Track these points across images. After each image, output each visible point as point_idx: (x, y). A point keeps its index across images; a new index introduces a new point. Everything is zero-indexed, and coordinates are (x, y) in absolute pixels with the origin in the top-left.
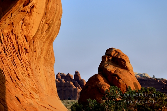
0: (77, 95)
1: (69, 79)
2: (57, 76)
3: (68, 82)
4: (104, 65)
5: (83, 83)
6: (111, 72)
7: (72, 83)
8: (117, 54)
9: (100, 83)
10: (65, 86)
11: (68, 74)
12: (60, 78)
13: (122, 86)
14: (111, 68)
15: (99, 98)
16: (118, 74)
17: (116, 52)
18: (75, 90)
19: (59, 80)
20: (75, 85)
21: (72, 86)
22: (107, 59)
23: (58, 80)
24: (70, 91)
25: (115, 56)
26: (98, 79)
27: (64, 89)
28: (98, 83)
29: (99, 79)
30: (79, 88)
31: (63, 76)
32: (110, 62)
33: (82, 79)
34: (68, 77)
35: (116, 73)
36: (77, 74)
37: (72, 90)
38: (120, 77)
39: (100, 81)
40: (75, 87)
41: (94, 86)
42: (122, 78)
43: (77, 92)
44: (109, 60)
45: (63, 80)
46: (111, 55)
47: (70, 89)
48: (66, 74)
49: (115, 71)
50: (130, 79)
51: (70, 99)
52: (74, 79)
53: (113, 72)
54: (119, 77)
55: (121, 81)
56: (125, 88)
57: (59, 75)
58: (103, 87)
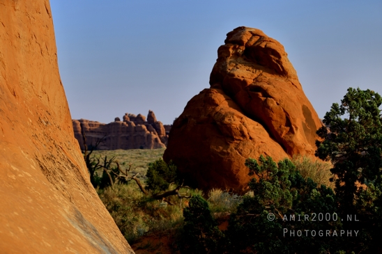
0: (151, 142)
1: (140, 121)
2: (124, 118)
3: (139, 125)
4: (225, 67)
5: (159, 126)
6: (244, 82)
7: (144, 127)
8: (256, 39)
9: (218, 109)
10: (136, 131)
11: (139, 115)
12: (129, 120)
13: (275, 116)
14: (244, 73)
15: (217, 148)
16: (265, 86)
17: (254, 35)
18: (149, 136)
19: (127, 122)
20: (148, 130)
21: (144, 130)
22: (231, 51)
23: (125, 123)
24: (143, 137)
25: (252, 43)
26: (214, 100)
27: (134, 135)
28: (214, 109)
29: (216, 99)
30: (155, 134)
31: (132, 118)
32: (240, 59)
33: (158, 120)
34: (138, 119)
35: (258, 84)
36: (151, 115)
37: (145, 136)
38: (270, 92)
39: (217, 105)
40: (148, 132)
41: (203, 117)
42: (276, 95)
43: (151, 139)
44: (236, 55)
45: (132, 123)
46: (241, 43)
47: (142, 134)
48: (136, 115)
49: (256, 80)
50: (294, 98)
51: (142, 148)
52: (146, 120)
53: (250, 82)
54: (266, 94)
55: (272, 104)
56: (283, 122)
57: (127, 117)
58: (226, 120)
